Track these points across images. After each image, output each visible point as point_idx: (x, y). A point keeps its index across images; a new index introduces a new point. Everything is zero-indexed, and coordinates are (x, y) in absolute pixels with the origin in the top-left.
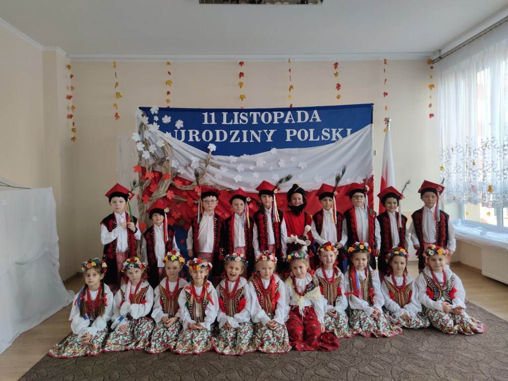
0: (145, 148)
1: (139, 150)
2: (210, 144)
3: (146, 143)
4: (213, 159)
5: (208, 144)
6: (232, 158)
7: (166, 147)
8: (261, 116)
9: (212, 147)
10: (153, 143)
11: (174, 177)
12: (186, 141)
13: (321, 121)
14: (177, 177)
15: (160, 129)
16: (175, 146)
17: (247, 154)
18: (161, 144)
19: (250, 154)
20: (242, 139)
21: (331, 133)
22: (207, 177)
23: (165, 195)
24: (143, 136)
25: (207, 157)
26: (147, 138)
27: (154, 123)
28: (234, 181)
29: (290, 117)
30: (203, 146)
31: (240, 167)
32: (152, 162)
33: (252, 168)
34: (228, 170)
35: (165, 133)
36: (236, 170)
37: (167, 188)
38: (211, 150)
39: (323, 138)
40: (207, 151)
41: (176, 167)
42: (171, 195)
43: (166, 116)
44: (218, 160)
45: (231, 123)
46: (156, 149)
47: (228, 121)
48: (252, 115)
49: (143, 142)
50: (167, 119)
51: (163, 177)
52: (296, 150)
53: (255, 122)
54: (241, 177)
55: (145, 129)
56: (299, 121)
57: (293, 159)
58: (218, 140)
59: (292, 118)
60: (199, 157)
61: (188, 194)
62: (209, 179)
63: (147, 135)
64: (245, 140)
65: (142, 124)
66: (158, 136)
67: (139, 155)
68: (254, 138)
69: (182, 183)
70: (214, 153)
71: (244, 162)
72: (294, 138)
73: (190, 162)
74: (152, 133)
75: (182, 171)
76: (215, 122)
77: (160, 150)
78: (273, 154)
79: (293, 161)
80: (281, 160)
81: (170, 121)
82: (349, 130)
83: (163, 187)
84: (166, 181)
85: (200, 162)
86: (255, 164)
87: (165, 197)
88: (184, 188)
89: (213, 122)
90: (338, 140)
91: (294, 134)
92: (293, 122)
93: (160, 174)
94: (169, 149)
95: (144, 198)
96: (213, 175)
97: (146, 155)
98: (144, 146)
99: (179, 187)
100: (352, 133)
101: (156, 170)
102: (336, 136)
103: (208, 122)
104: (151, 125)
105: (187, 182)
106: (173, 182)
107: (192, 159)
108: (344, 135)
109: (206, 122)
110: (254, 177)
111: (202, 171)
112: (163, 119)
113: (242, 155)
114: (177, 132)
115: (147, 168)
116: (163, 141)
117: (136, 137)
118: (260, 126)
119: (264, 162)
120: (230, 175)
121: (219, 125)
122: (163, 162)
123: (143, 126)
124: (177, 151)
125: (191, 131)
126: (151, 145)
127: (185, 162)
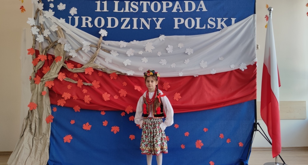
0: (40, 32)
1: (34, 34)
2: (102, 30)
3: (41, 28)
4: (104, 43)
5: (99, 30)
6: (123, 44)
7: (59, 32)
8: (151, 4)
9: (103, 33)
10: (48, 28)
11: (67, 60)
12: (79, 27)
13: (207, 11)
14: (69, 60)
15: (55, 15)
16: (68, 31)
17: (137, 40)
18: (54, 28)
19: (140, 40)
20: (132, 26)
21: (216, 22)
22: (97, 61)
23: (56, 76)
24: (38, 21)
25: (98, 41)
26: (42, 23)
27: (50, 10)
28: (124, 65)
29: (178, 6)
30: (95, 32)
31: (130, 52)
32: (45, 45)
33: (141, 53)
34: (118, 54)
35: (60, 19)
36: (125, 55)
37: (59, 70)
38: (103, 35)
39: (209, 27)
40: (99, 36)
41: (68, 50)
42: (62, 77)
43: (61, 4)
44: (109, 45)
45: (122, 11)
46: (49, 33)
47: (119, 9)
48: (142, 4)
49: (38, 27)
50: (62, 7)
51: (55, 60)
52: (183, 37)
53: (145, 10)
54: (130, 61)
55: (40, 15)
56: (187, 10)
57: (180, 45)
58: (109, 26)
59: (180, 8)
60: (90, 42)
61: (79, 76)
62: (99, 63)
63: (41, 20)
64: (135, 27)
65: (38, 10)
66: (52, 22)
67: (34, 39)
68: (144, 26)
69: (73, 65)
70: (105, 38)
71: (134, 47)
72: (182, 26)
73: (81, 45)
74: (47, 18)
75: (73, 54)
76: (107, 10)
77: (54, 34)
78: (161, 40)
79: (181, 48)
80: (169, 46)
81: (64, 8)
82: (233, 20)
83: (55, 69)
84: (57, 63)
85: (91, 46)
86: (144, 49)
87: (56, 78)
88: (75, 70)
89: (105, 10)
90: (223, 28)
91: (182, 22)
92: (181, 11)
93: (53, 57)
94: (62, 33)
95: (35, 79)
96: (104, 59)
97: (40, 39)
98: (38, 30)
99: (70, 70)
100: (236, 22)
101: (49, 53)
102: (221, 25)
103: (100, 10)
104: (46, 12)
105: (78, 65)
106: (65, 64)
107: (83, 43)
108: (229, 23)
109: (98, 10)
110: (143, 61)
111: (92, 54)
112: (58, 6)
113: (132, 41)
114: (71, 18)
115: (40, 50)
116: (57, 26)
117: (31, 21)
118: (150, 14)
119: (153, 48)
120: (120, 60)
121: (111, 13)
122: (55, 46)
123: (39, 12)
124: (69, 35)
125: (84, 18)
126: (45, 30)
127: (77, 46)
